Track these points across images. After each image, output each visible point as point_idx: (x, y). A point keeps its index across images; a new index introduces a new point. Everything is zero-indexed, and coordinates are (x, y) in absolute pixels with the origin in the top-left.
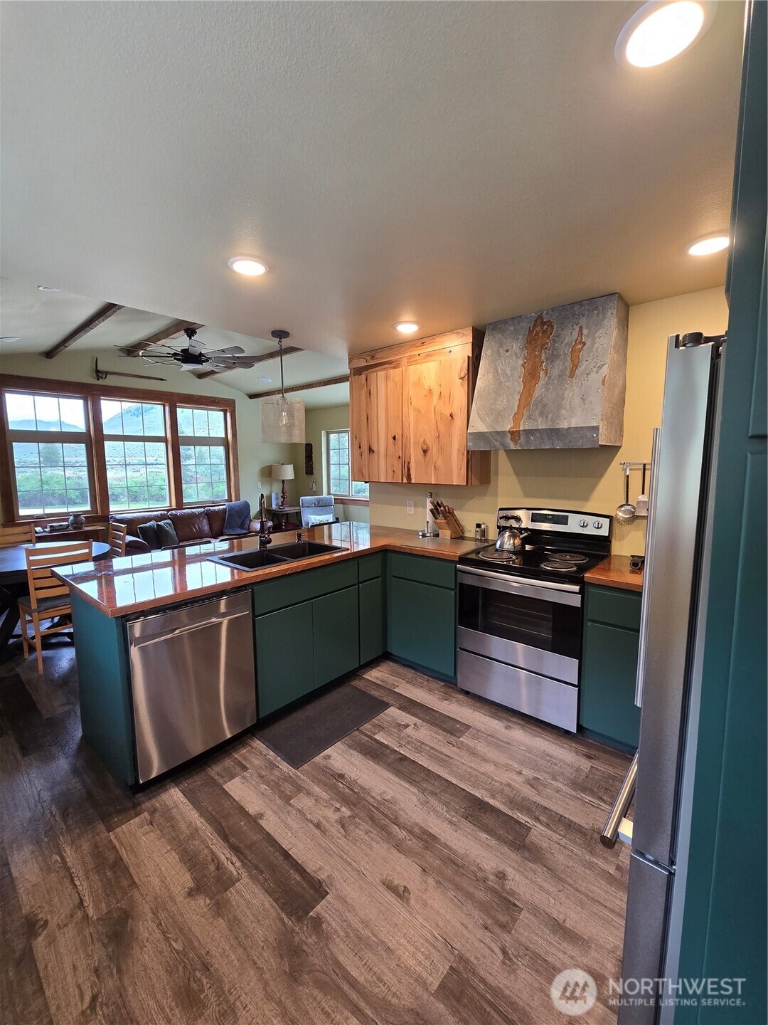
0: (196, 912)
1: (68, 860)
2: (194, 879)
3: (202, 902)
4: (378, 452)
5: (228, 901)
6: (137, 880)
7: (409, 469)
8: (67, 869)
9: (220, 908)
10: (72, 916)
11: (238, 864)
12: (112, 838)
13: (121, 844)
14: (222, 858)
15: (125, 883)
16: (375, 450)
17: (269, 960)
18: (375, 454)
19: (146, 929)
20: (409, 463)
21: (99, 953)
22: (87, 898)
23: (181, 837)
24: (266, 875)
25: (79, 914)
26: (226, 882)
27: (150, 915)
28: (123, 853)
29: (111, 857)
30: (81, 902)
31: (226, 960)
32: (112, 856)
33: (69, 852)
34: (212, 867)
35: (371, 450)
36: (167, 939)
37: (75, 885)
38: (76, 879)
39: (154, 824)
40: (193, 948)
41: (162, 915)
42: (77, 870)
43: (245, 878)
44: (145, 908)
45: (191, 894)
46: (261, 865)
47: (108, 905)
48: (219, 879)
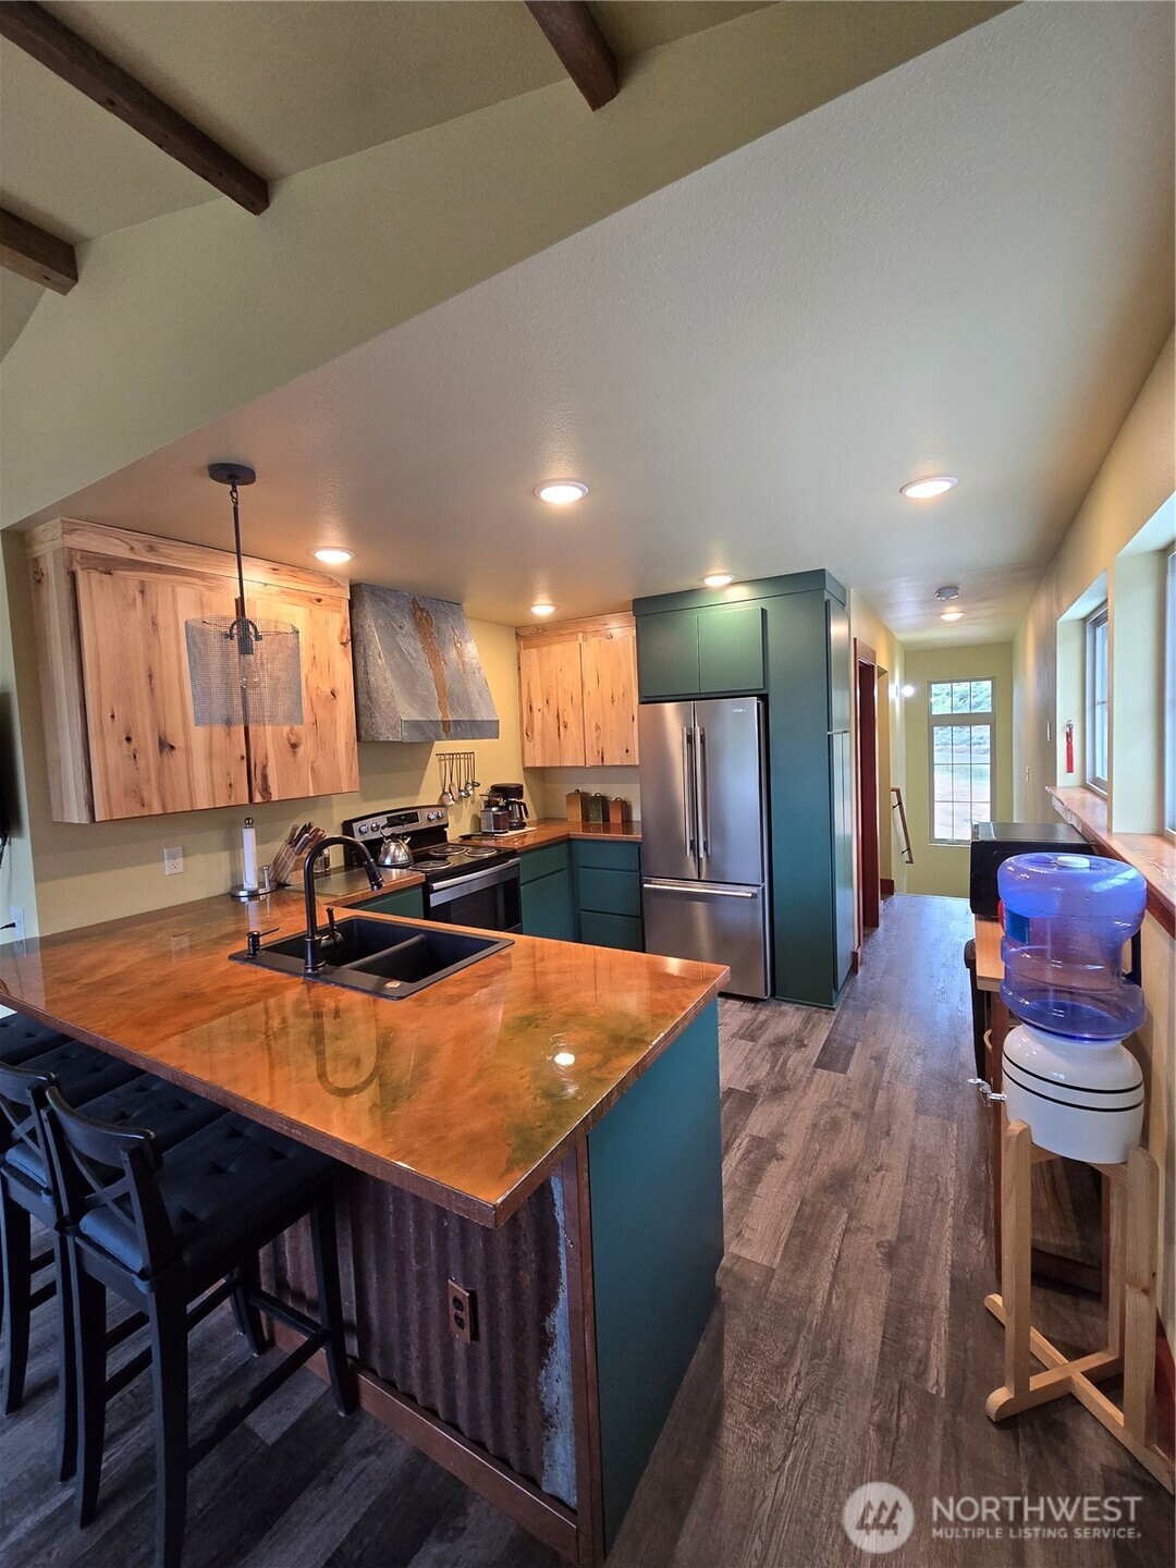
0: (791, 1148)
1: (828, 1285)
2: (769, 1162)
3: (781, 1148)
4: (188, 750)
5: (770, 1133)
6: (799, 1203)
7: (265, 777)
8: (835, 1275)
9: (778, 1135)
10: (859, 1229)
11: (738, 1141)
12: (778, 1260)
13: (778, 1245)
14: (739, 1154)
15: (807, 1210)
16: (179, 742)
17: (789, 1100)
18: (179, 755)
19: (823, 1170)
20: (265, 767)
21: (860, 1187)
22: (840, 1230)
23: (738, 1195)
24: (737, 1120)
25: (853, 1224)
26: (757, 1142)
27: (815, 1174)
28: (786, 1233)
29: (796, 1241)
30: (846, 1231)
31: (806, 1116)
32: (794, 1242)
33: (821, 1293)
34: (752, 1156)
35: (165, 746)
36: (819, 1154)
37: (839, 1252)
38: (835, 1256)
39: (738, 1230)
40: (812, 1137)
41: (808, 1166)
42: (828, 1266)
43: (748, 1131)
44: (810, 1181)
45: (781, 1158)
46: (731, 1127)
47: (831, 1208)
48: (758, 1147)
